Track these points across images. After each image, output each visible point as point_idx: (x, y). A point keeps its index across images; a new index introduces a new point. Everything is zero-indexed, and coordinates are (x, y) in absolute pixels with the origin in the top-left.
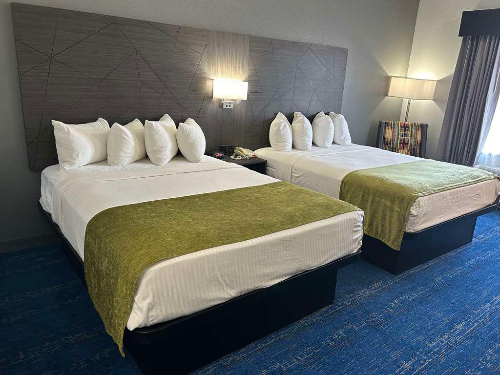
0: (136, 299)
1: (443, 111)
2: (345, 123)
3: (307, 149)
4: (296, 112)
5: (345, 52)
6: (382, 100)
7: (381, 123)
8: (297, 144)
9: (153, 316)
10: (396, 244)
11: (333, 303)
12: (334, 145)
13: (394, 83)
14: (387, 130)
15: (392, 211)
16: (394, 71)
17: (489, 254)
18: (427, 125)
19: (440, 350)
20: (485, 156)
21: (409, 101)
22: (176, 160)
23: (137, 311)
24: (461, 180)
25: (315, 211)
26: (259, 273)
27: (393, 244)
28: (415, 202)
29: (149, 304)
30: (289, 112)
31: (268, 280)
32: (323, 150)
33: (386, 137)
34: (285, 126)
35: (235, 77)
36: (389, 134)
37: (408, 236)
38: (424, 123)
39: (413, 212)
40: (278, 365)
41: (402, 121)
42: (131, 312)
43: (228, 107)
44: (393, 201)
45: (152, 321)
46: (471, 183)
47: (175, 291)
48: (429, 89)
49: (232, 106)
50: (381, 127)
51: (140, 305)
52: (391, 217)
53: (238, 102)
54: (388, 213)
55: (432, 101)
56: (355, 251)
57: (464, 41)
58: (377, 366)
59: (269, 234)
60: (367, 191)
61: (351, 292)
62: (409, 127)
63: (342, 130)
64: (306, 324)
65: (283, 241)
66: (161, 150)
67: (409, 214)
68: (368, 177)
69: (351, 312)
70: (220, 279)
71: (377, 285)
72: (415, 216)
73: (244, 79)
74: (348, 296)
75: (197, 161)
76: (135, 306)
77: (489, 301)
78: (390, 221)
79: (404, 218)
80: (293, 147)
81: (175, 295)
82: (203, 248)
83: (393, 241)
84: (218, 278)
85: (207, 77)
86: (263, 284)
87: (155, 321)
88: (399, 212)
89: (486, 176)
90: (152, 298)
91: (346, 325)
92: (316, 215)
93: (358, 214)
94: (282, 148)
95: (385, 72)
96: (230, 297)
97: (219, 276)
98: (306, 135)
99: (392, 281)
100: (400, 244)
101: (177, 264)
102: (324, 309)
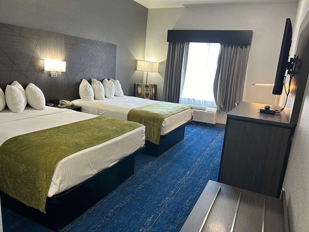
0: (53, 179)
1: (163, 78)
2: (120, 85)
3: (103, 99)
4: (92, 79)
5: (115, 46)
6: (135, 72)
7: (135, 84)
8: (97, 96)
9: (61, 187)
10: (157, 141)
11: (134, 174)
12: (115, 97)
13: (139, 63)
14: (138, 88)
15: (154, 126)
16: (138, 57)
17: (192, 143)
18: (157, 85)
19: (183, 183)
20: (183, 99)
21: (147, 73)
22: (28, 109)
23: (53, 186)
24: (179, 110)
25: (126, 128)
26: (106, 160)
27: (156, 142)
28: (163, 120)
29: (60, 181)
30: (89, 79)
31: (110, 163)
32: (111, 99)
33: (139, 92)
34: (90, 87)
35: (57, 59)
36: (139, 90)
37: (162, 137)
38: (155, 84)
39: (163, 125)
40: (117, 206)
41: (144, 83)
42: (50, 187)
43: (54, 76)
44: (154, 121)
45: (61, 190)
46: (182, 111)
47: (71, 172)
48: (156, 67)
49: (56, 76)
50: (135, 87)
51: (56, 182)
52: (154, 129)
53: (60, 73)
54: (152, 127)
55: (157, 73)
56: (143, 146)
57: (169, 44)
58: (161, 195)
59: (109, 140)
60: (141, 118)
61: (140, 168)
62: (148, 86)
63: (119, 89)
64: (124, 186)
65: (116, 143)
66: (19, 103)
67: (162, 127)
68: (141, 111)
69: (143, 177)
70: (91, 164)
71: (150, 163)
72: (164, 127)
73: (62, 60)
74: (139, 170)
75: (42, 109)
76: (52, 183)
77: (196, 161)
78: (153, 131)
79: (160, 128)
80: (95, 99)
81: (72, 175)
82: (82, 150)
83: (155, 140)
84: (89, 164)
85: (40, 58)
86: (108, 165)
87: (63, 190)
88: (157, 126)
89: (187, 107)
90: (61, 178)
91: (142, 182)
92: (127, 129)
93: (143, 128)
94: (89, 99)
95: (135, 58)
96: (95, 173)
97: (90, 163)
98: (101, 92)
99: (157, 160)
100: (159, 141)
101: (72, 158)
102: (130, 178)
